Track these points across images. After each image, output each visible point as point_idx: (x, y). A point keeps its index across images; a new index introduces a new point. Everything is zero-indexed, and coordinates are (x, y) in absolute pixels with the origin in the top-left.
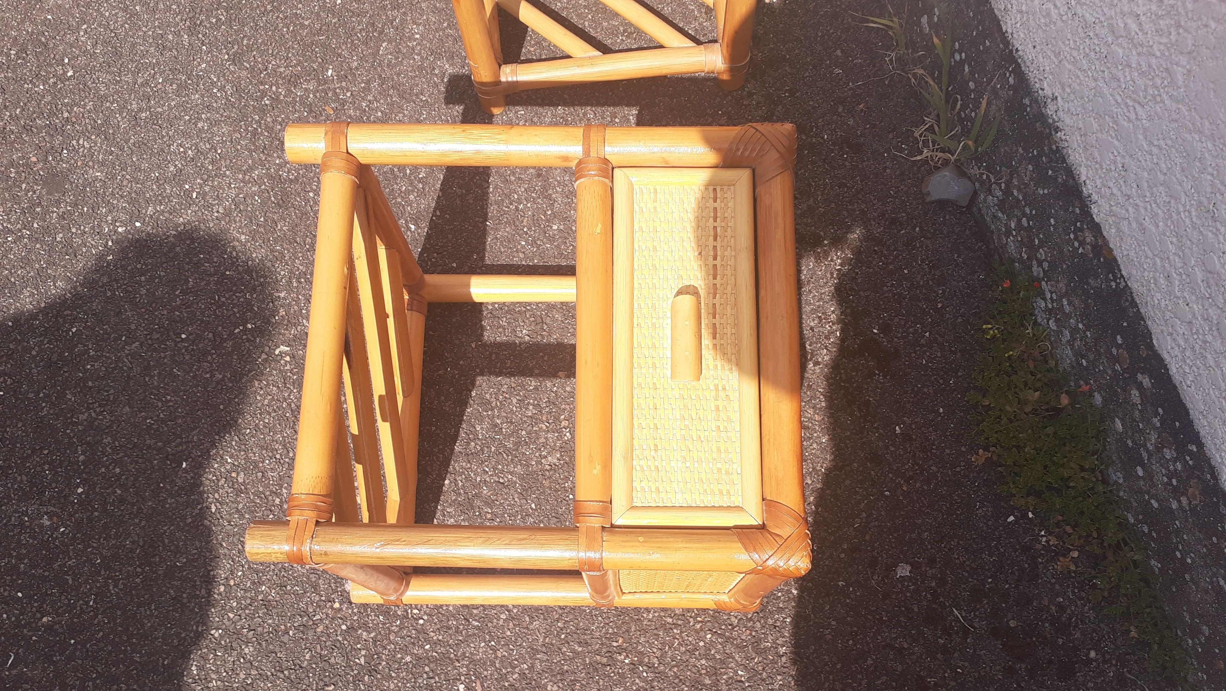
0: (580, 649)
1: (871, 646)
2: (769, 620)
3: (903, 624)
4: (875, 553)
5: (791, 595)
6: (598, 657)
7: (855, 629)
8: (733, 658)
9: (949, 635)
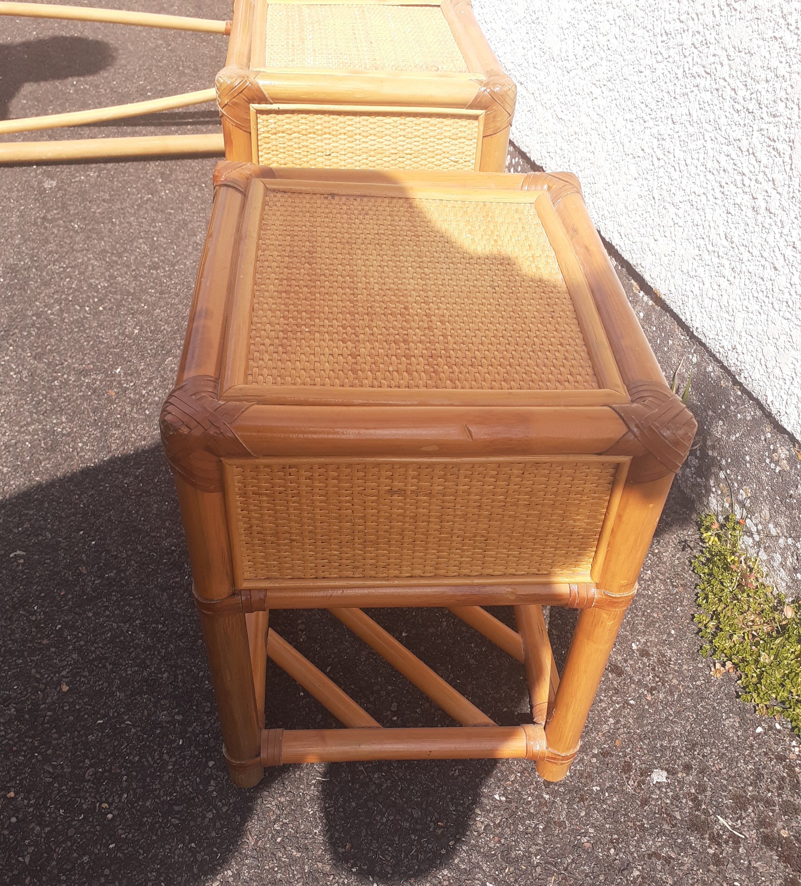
0: (299, 855)
1: (635, 855)
2: (520, 826)
3: (667, 832)
4: (627, 759)
5: (542, 800)
6: (320, 865)
7: (616, 836)
8: (481, 868)
9: (719, 844)
